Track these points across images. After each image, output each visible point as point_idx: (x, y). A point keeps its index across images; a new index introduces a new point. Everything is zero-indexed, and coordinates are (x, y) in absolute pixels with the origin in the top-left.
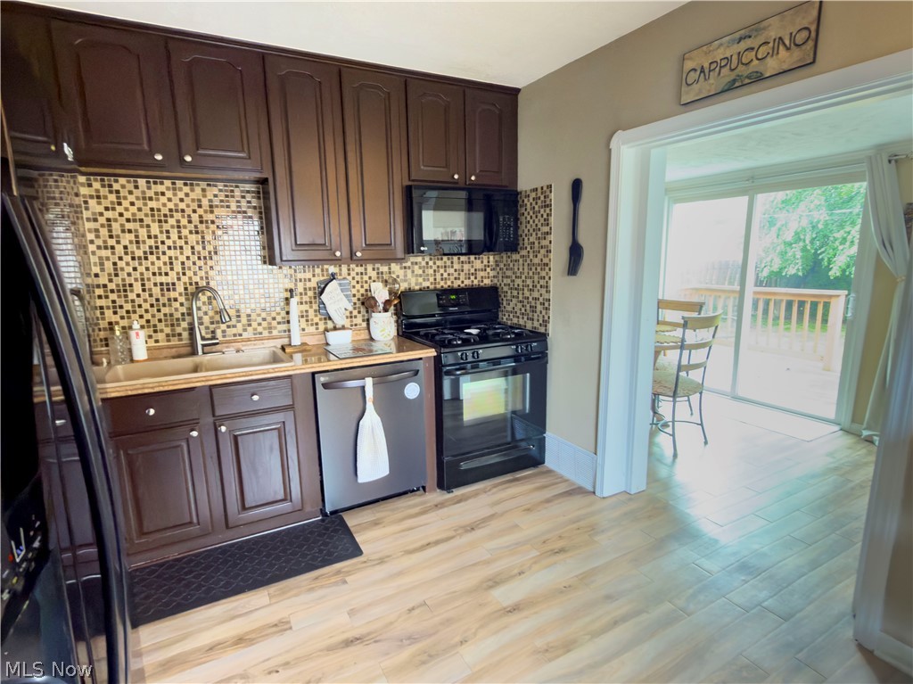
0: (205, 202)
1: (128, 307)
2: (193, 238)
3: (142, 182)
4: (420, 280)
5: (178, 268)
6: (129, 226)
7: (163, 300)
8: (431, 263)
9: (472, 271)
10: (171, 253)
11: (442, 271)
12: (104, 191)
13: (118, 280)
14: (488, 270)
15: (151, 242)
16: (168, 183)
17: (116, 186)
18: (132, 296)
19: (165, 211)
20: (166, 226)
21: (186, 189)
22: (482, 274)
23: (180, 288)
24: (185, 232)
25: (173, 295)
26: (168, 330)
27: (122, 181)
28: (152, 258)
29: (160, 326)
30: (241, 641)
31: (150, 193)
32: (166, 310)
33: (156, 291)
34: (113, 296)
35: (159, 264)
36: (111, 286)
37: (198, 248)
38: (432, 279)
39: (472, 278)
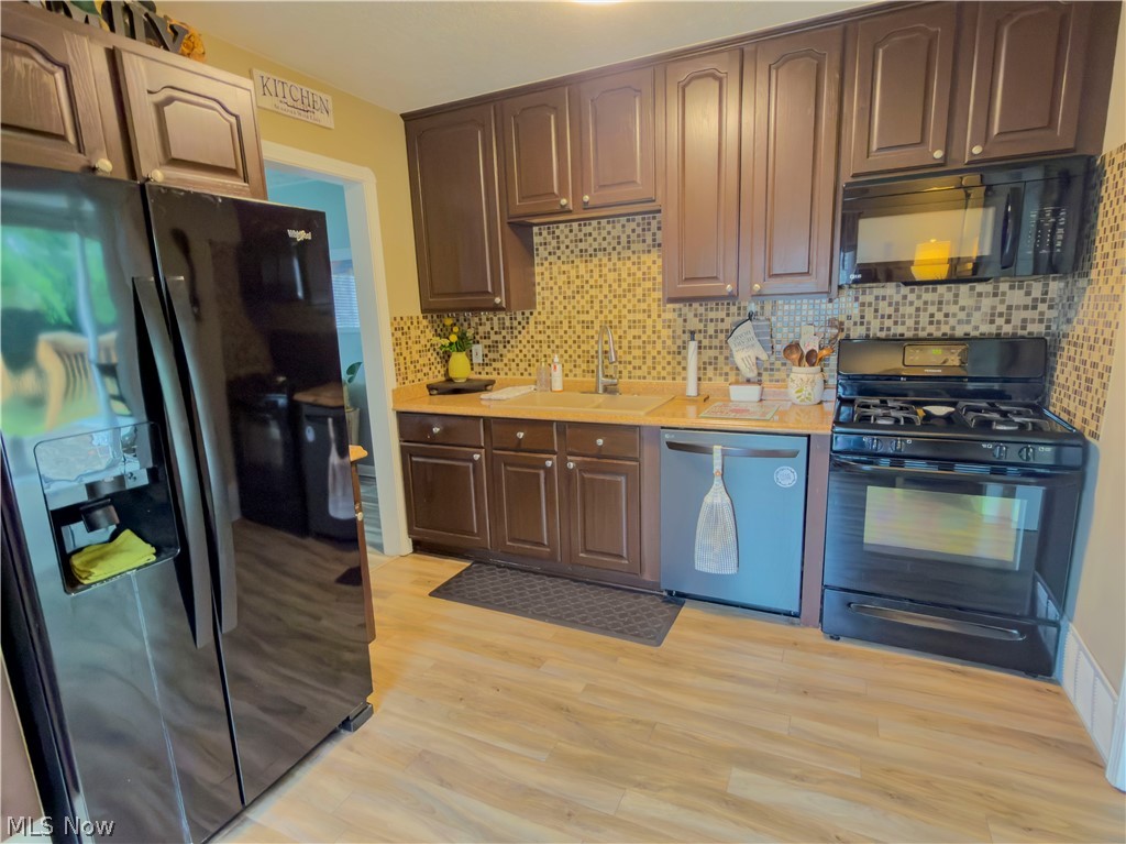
0: (624, 239)
1: (557, 342)
2: (611, 276)
3: (575, 225)
4: (888, 323)
5: (597, 306)
6: (564, 268)
7: (583, 337)
8: (912, 297)
9: (1002, 308)
10: (593, 292)
11: (932, 309)
12: (549, 238)
13: (552, 318)
14: (1042, 307)
15: (578, 282)
16: (594, 223)
17: (557, 232)
18: (561, 332)
19: (591, 251)
20: (591, 266)
21: (609, 227)
22: (1029, 314)
23: (597, 326)
24: (605, 270)
25: (590, 332)
26: (584, 366)
27: (562, 226)
28: (578, 297)
29: (579, 361)
30: (505, 654)
31: (581, 235)
32: (584, 347)
33: (579, 328)
34: (549, 332)
35: (583, 302)
36: (548, 323)
37: (615, 286)
38: (910, 323)
39: (1000, 321)
